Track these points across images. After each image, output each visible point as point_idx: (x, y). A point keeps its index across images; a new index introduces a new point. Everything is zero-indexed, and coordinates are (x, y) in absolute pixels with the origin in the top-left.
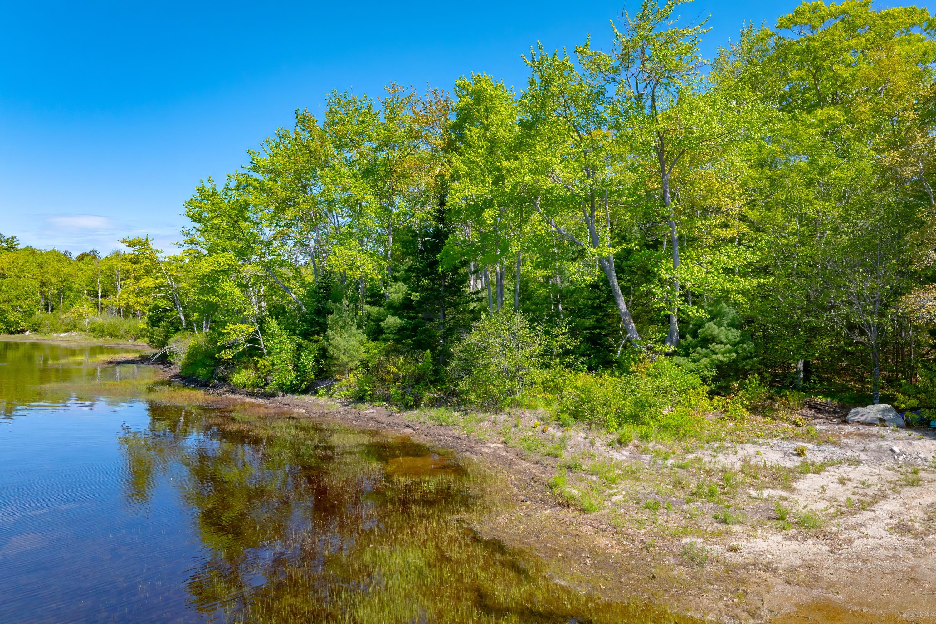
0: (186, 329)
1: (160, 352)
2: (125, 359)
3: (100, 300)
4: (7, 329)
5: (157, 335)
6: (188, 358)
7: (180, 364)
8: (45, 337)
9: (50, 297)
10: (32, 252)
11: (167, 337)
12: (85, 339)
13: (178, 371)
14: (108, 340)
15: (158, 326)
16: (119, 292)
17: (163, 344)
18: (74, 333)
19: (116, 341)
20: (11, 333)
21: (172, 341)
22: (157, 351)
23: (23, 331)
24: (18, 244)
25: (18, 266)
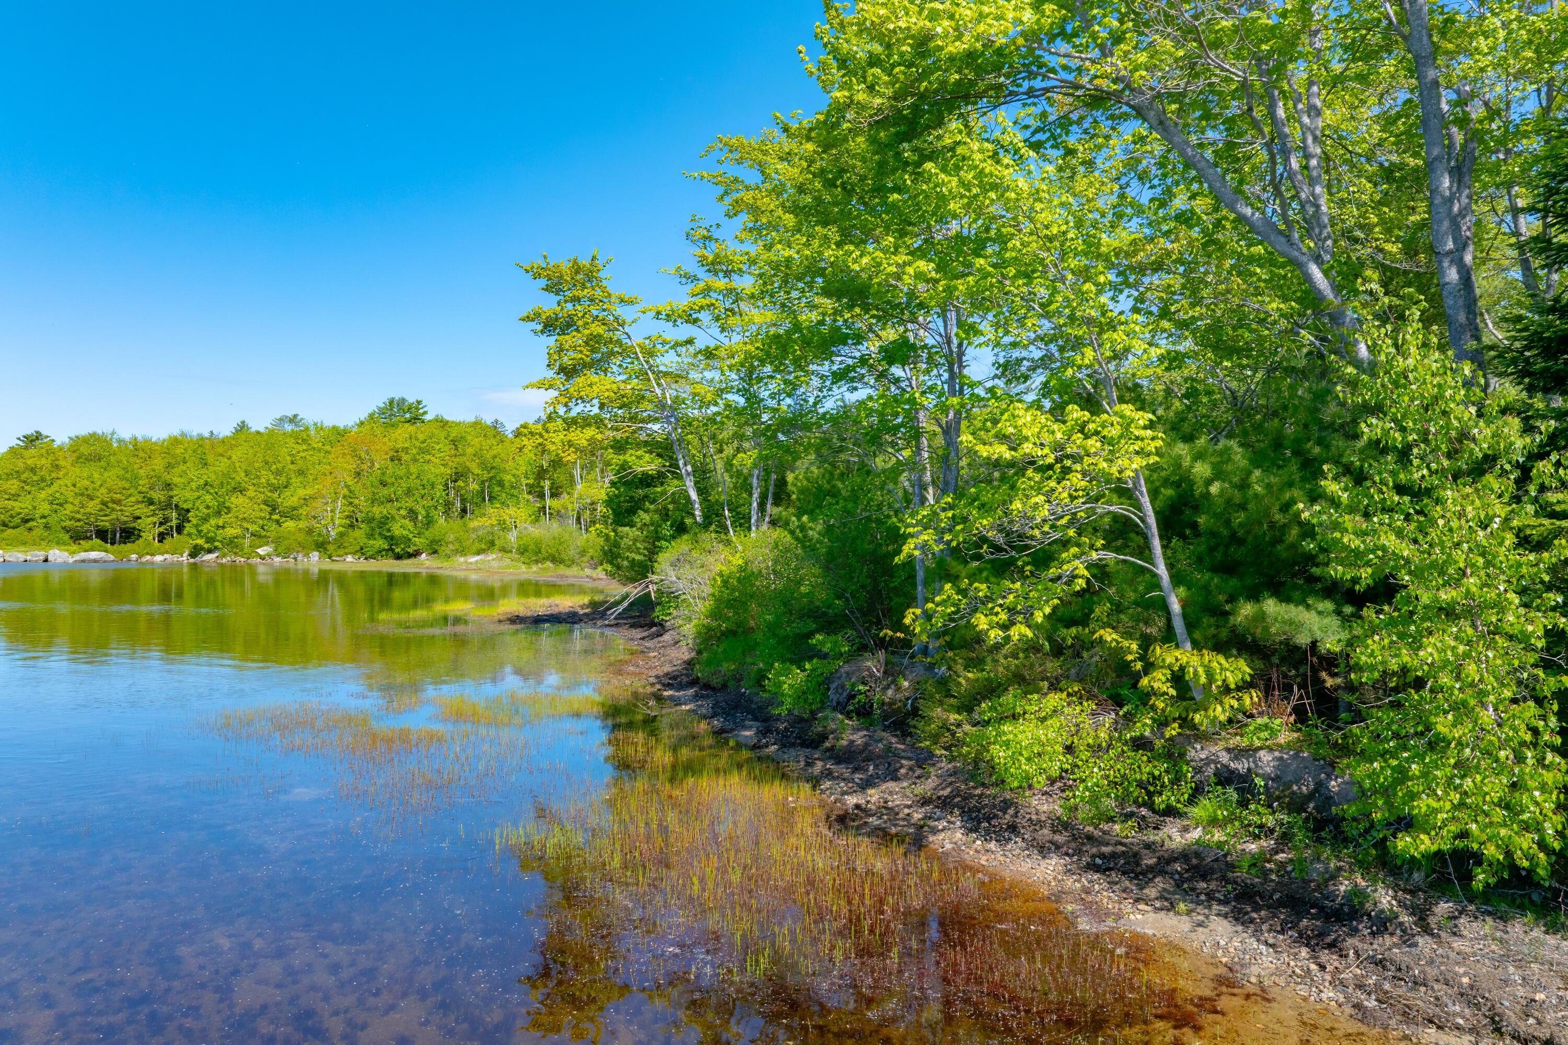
0: (706, 526)
1: (634, 591)
2: (555, 610)
3: (548, 502)
4: (393, 550)
5: (629, 549)
6: (715, 614)
7: (689, 629)
8: (446, 564)
9: (469, 497)
10: (442, 423)
11: (653, 552)
12: (508, 567)
13: (684, 654)
14: (549, 568)
15: (631, 525)
16: (579, 487)
17: (641, 571)
18: (491, 556)
19: (562, 570)
20: (398, 557)
21: (664, 559)
22: (625, 590)
23: (416, 554)
24: (425, 413)
25: (418, 444)
